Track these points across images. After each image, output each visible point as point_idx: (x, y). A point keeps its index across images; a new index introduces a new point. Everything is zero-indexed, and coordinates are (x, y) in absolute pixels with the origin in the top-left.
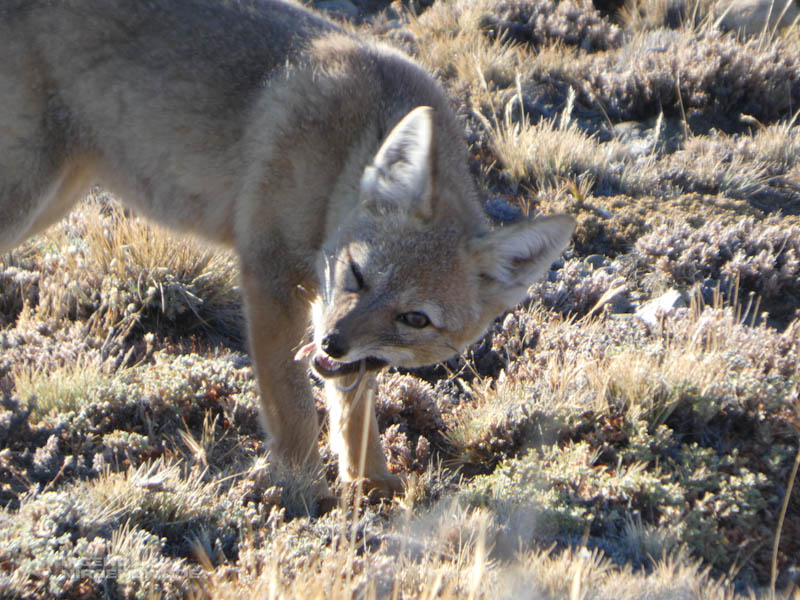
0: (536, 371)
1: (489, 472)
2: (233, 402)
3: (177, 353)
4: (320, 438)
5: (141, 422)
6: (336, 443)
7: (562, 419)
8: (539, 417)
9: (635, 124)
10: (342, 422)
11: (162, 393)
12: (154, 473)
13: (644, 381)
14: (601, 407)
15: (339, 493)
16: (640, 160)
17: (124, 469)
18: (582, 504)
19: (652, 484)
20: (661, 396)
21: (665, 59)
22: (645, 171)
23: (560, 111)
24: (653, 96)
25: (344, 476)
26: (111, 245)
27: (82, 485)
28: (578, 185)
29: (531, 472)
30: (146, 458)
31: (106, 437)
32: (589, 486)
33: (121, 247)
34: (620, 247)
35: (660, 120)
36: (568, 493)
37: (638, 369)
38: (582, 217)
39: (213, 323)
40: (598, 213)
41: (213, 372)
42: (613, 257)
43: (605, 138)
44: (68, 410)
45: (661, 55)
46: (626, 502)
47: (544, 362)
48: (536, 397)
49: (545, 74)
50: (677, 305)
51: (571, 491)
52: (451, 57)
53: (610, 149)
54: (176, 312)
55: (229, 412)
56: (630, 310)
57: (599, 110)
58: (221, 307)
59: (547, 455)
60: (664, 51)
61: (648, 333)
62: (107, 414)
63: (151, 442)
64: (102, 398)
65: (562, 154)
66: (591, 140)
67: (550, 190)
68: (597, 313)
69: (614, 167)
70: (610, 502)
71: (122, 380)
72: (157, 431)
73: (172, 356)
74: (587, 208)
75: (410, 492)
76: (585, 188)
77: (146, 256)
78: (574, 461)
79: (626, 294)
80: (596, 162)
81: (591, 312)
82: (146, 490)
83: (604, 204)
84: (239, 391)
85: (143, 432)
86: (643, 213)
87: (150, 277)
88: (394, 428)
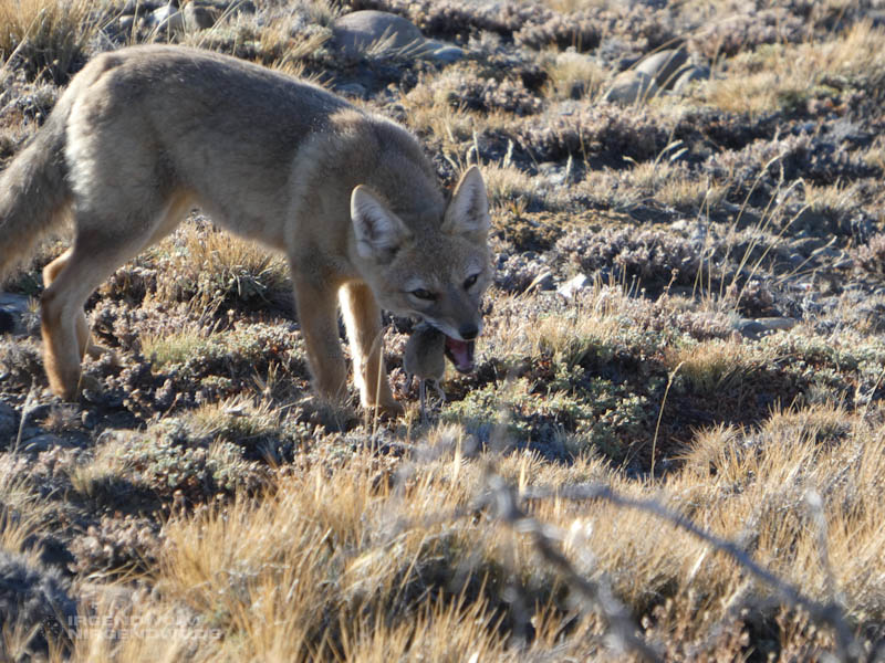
0: (492, 331)
1: (462, 399)
2: (288, 355)
3: (250, 323)
4: (347, 378)
5: (226, 370)
6: (359, 382)
7: (509, 362)
8: (495, 362)
9: (553, 164)
10: (362, 367)
11: (240, 350)
12: (236, 404)
13: (564, 336)
14: (536, 354)
15: (362, 414)
16: (556, 188)
17: (216, 401)
18: (525, 419)
19: (571, 405)
20: (575, 346)
21: (572, 120)
22: (561, 195)
23: (503, 156)
24: (564, 145)
25: (364, 402)
26: (204, 251)
27: (189, 413)
28: (516, 205)
29: (490, 399)
30: (230, 394)
31: (203, 380)
32: (529, 407)
33: (211, 252)
34: (546, 246)
35: (570, 161)
36: (516, 413)
37: (560, 328)
38: (519, 227)
39: (273, 302)
40: (530, 223)
41: (274, 335)
42: (541, 253)
43: (534, 173)
44: (177, 362)
45: (569, 118)
46: (554, 418)
47: (496, 325)
48: (492, 348)
49: (492, 132)
50: (584, 284)
51: (517, 411)
52: (429, 121)
53: (537, 181)
54: (248, 295)
55: (286, 362)
56: (554, 288)
57: (528, 154)
58: (279, 291)
59: (500, 387)
60: (570, 115)
61: (566, 304)
62: (204, 365)
63: (233, 383)
64: (200, 354)
65: (505, 185)
66: (524, 176)
67: (498, 208)
68: (532, 291)
69: (540, 193)
70: (543, 417)
71: (213, 342)
72: (237, 375)
73: (246, 325)
74: (523, 221)
75: (409, 414)
76: (521, 207)
77: (228, 258)
78: (520, 390)
79: (550, 278)
80: (528, 189)
81: (528, 290)
82: (231, 416)
83: (534, 217)
84: (292, 348)
85: (228, 376)
86: (560, 223)
87: (230, 272)
88: (397, 370)
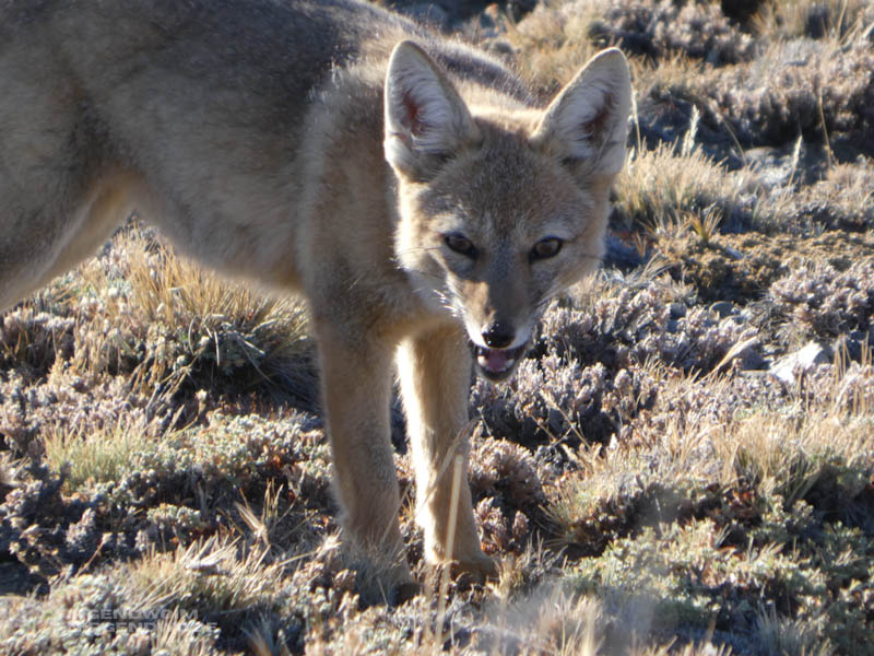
0: (653, 437)
1: (598, 554)
2: (299, 471)
3: (234, 413)
4: (401, 514)
5: (191, 494)
6: (423, 516)
7: (683, 492)
8: (654, 487)
9: (770, 150)
10: (429, 491)
11: (216, 460)
12: (206, 553)
13: (779, 450)
14: (729, 478)
15: (422, 578)
16: (775, 192)
17: (172, 548)
18: (707, 592)
19: (788, 570)
20: (799, 466)
21: (806, 74)
22: (781, 204)
23: (682, 134)
24: (790, 117)
25: (430, 556)
26: (158, 287)
27: (123, 567)
28: (702, 221)
29: (647, 554)
30: (196, 536)
31: (150, 511)
32: (715, 571)
33: (170, 289)
34: (751, 292)
35: (798, 146)
36: (690, 580)
37: (773, 435)
38: (707, 259)
39: (276, 379)
40: (726, 253)
41: (277, 436)
42: (743, 305)
43: (735, 165)
44: (106, 479)
45: (800, 70)
46: (759, 590)
47: (662, 427)
48: (653, 466)
49: (664, 92)
50: (818, 360)
51: (694, 577)
52: (554, 71)
53: (740, 179)
54: (233, 365)
55: (295, 483)
56: (764, 366)
57: (727, 134)
58: (286, 360)
59: (665, 535)
60: (803, 64)
61: (784, 393)
62: (153, 485)
63: (203, 517)
64: (146, 466)
65: (684, 185)
66: (718, 169)
67: (670, 226)
68: (724, 369)
69: (744, 199)
70: (739, 589)
71: (170, 445)
72: (211, 505)
73: (228, 417)
74: (713, 248)
75: (505, 577)
76: (710, 224)
77: (198, 301)
78: (697, 542)
79: (758, 347)
80: (724, 192)
81: (718, 368)
82: (197, 574)
83: (733, 242)
84: (306, 458)
85: (194, 506)
86: (778, 253)
87: (203, 325)
88: (487, 502)
